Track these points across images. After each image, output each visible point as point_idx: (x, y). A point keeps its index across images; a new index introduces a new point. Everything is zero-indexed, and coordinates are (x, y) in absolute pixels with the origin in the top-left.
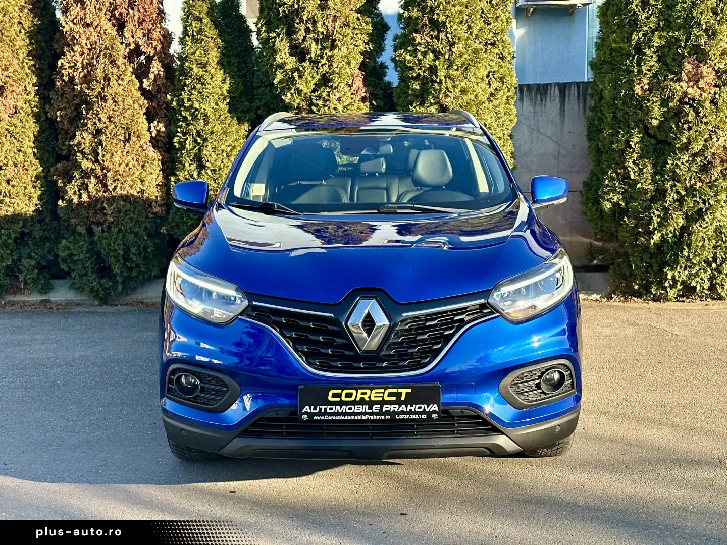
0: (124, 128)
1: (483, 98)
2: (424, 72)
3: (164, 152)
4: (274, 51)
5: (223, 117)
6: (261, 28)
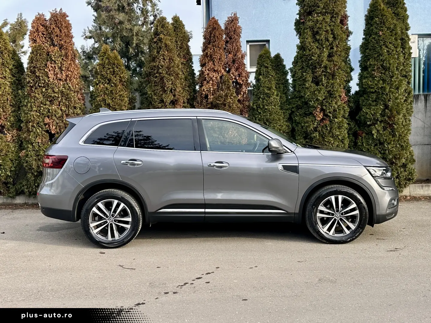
6: (297, 71)
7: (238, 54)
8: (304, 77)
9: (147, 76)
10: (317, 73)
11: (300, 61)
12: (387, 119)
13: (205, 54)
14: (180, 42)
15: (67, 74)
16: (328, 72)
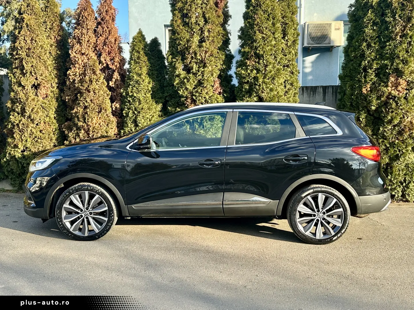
0: (98, 106)
1: (282, 93)
2: (251, 80)
3: (119, 118)
4: (175, 68)
5: (148, 101)
10: (187, 59)
11: (171, 46)
16: (199, 59)
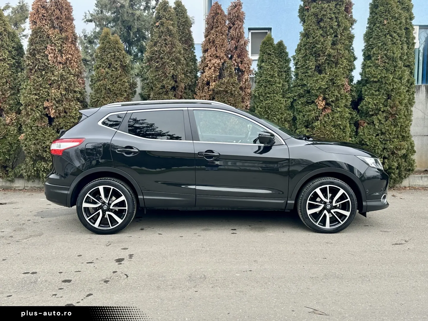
6: (301, 59)
7: (240, 40)
8: (307, 65)
9: (149, 61)
10: (321, 61)
11: (303, 48)
12: (389, 109)
13: (208, 40)
14: (182, 27)
15: (68, 57)
16: (332, 60)
